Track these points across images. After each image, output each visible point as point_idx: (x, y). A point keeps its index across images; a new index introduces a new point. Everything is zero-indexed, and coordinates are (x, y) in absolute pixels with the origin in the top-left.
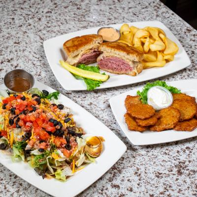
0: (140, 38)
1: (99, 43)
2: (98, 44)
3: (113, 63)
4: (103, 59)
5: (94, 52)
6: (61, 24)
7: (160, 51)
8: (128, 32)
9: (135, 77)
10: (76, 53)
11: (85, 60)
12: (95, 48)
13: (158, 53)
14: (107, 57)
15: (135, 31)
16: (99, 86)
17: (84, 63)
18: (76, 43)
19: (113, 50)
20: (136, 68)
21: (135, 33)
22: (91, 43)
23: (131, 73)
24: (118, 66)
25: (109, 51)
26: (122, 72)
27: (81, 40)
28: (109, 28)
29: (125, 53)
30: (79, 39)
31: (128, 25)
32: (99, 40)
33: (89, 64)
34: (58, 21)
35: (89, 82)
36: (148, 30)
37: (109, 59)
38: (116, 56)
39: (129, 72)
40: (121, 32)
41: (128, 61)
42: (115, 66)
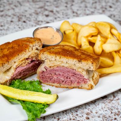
0: (87, 37)
1: (37, 49)
2: (36, 51)
3: (60, 75)
4: (45, 70)
5: (32, 61)
6: (14, 7)
7: (116, 52)
8: (71, 31)
9: (91, 91)
10: (7, 66)
11: (20, 74)
12: (32, 57)
13: (114, 54)
14: (50, 67)
15: (78, 28)
16: (45, 111)
17: (20, 78)
18: (6, 52)
19: (58, 57)
20: (91, 79)
21: (79, 31)
22: (27, 50)
23: (86, 86)
24: (67, 78)
25: (53, 59)
26: (73, 86)
27: (12, 48)
28: (47, 27)
29: (75, 60)
30: (10, 46)
31: (68, 22)
32: (37, 45)
33: (26, 78)
34: (10, 4)
35: (30, 107)
36: (96, 26)
37: (54, 70)
38: (63, 65)
39: (83, 84)
40: (62, 31)
41: (80, 70)
42: (62, 79)
